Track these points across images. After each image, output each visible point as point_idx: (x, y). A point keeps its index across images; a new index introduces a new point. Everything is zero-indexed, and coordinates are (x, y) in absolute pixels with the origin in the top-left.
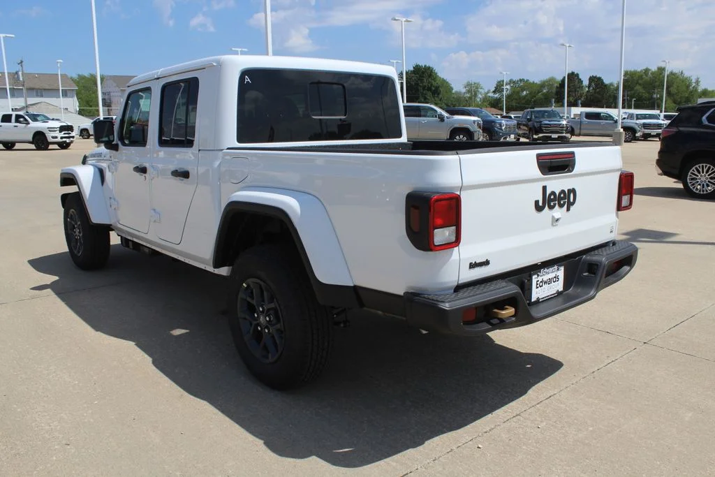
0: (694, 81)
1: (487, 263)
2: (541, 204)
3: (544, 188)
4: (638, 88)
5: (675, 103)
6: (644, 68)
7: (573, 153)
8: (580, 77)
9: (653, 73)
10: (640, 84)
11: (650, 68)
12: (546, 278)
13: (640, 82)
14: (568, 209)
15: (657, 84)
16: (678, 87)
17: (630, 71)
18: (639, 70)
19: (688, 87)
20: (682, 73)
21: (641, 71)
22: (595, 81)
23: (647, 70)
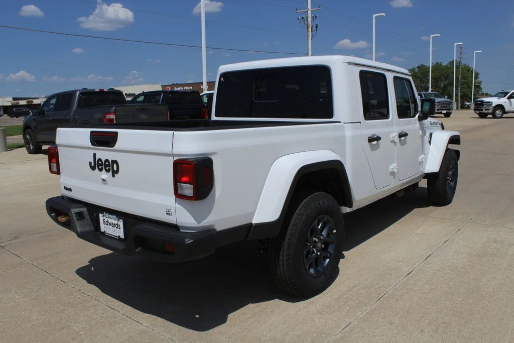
2: (93, 165)
3: (95, 155)
7: (117, 133)
12: (110, 221)
14: (113, 176)
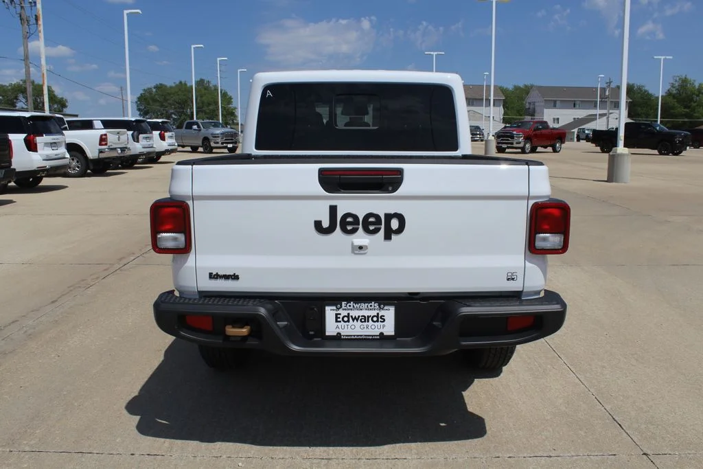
1: (235, 277)
2: (326, 225)
12: (354, 313)
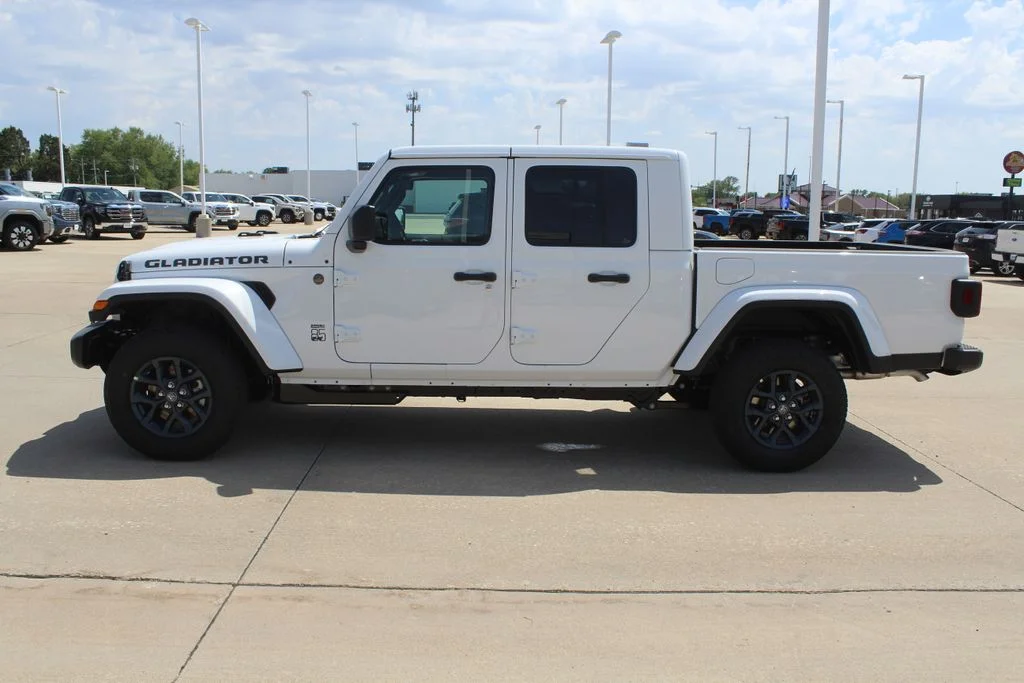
0: (176, 149)
4: (107, 155)
5: (156, 176)
6: (113, 128)
8: (24, 136)
9: (124, 136)
10: (108, 150)
11: (120, 127)
13: (109, 146)
15: (132, 150)
16: (159, 156)
17: (93, 131)
18: (105, 130)
19: (171, 156)
20: (160, 138)
21: (108, 132)
22: (50, 143)
23: (116, 131)
